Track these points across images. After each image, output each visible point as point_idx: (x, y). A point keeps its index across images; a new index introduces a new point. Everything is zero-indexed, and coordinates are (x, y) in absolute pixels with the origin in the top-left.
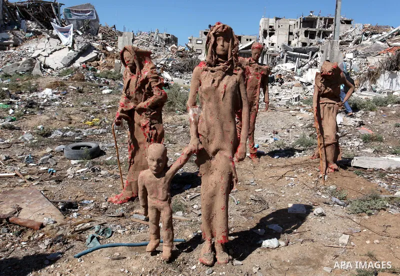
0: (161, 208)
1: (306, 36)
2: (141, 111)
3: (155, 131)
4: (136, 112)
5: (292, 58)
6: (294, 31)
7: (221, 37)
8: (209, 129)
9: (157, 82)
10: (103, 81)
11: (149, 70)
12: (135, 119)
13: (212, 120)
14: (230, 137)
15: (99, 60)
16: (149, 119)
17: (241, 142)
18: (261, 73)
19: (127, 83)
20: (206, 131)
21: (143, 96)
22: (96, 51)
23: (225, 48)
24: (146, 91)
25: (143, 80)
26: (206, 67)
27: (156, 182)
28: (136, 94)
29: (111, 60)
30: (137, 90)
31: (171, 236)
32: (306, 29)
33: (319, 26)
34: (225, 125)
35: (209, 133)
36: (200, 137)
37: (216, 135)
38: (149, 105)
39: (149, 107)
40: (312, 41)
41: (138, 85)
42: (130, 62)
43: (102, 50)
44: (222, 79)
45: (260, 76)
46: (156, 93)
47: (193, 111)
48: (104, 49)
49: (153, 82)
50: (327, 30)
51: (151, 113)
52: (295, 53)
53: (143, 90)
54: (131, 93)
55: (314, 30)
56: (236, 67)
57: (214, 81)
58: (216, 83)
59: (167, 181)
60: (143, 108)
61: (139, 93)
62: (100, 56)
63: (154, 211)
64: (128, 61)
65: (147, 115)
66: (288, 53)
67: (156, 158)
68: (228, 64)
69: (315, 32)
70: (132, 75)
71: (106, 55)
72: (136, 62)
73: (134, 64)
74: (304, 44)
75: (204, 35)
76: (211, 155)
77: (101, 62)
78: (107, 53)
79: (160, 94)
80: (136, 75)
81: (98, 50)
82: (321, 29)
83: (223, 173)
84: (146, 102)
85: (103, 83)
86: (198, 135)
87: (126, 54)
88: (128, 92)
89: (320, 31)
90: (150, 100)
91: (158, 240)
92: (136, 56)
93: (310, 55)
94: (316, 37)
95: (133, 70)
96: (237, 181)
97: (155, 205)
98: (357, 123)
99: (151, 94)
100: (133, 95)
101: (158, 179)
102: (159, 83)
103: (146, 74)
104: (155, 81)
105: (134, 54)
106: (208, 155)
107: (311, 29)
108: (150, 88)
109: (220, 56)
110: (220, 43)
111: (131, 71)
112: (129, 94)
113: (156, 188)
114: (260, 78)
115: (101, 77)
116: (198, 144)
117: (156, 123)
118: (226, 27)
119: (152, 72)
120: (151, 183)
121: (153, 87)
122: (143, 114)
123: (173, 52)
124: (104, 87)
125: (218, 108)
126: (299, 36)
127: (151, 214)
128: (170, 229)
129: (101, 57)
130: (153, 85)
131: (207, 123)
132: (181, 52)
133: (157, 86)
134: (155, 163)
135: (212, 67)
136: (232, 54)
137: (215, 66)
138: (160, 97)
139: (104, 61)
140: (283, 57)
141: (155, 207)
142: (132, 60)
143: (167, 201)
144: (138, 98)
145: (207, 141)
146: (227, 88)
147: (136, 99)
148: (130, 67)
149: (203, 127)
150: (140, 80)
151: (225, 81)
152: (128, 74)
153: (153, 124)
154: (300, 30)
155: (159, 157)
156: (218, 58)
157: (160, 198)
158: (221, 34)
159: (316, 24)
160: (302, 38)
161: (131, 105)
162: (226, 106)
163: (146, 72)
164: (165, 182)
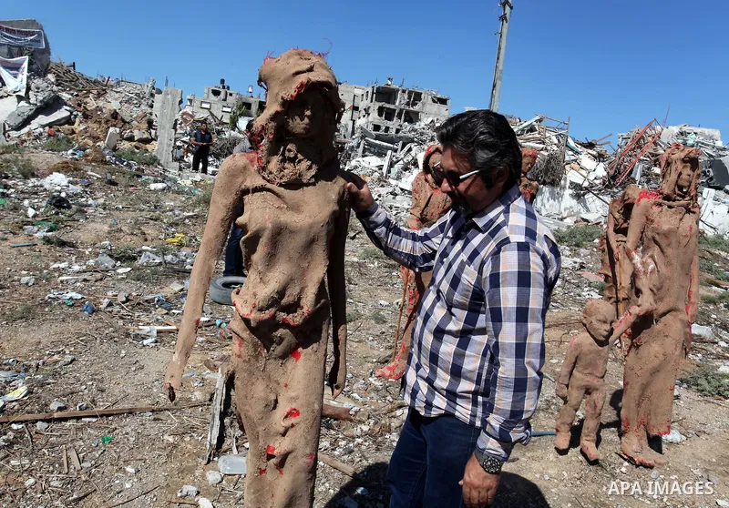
1: (380, 115)
5: (372, 149)
6: (362, 105)
7: (689, 164)
8: (662, 283)
13: (669, 271)
20: (659, 285)
22: (68, 108)
23: (691, 178)
27: (597, 352)
29: (95, 126)
32: (381, 104)
33: (400, 102)
35: (660, 289)
40: (389, 124)
43: (76, 106)
44: (682, 219)
48: (79, 105)
50: (411, 109)
52: (377, 142)
55: (392, 107)
58: (677, 224)
62: (76, 116)
66: (367, 141)
69: (395, 110)
71: (86, 117)
74: (377, 128)
75: (211, 94)
77: (78, 127)
78: (87, 112)
81: (70, 106)
82: (402, 107)
83: (679, 342)
89: (401, 110)
93: (400, 147)
94: (395, 118)
97: (589, 383)
98: (577, 265)
107: (388, 106)
110: (686, 171)
113: (596, 359)
123: (185, 120)
126: (369, 114)
129: (77, 119)
131: (662, 275)
134: (608, 326)
135: (668, 201)
137: (674, 200)
139: (82, 127)
140: (358, 147)
146: (693, 231)
149: (653, 280)
154: (371, 105)
157: (598, 375)
159: (395, 99)
160: (374, 116)
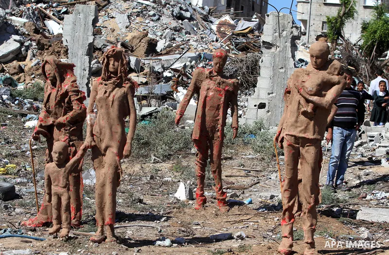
0: (62, 193)
2: (60, 126)
3: (74, 148)
4: (55, 128)
7: (112, 58)
8: (100, 130)
9: (78, 95)
10: (29, 105)
11: (70, 84)
12: (55, 136)
13: (104, 123)
14: (118, 136)
15: (24, 58)
16: (68, 135)
17: (127, 141)
18: (224, 89)
19: (47, 97)
20: (99, 131)
21: (63, 110)
22: (17, 37)
23: (116, 67)
24: (66, 105)
25: (63, 93)
26: (101, 81)
27: (58, 172)
28: (56, 108)
30: (56, 104)
31: (69, 219)
34: (113, 127)
35: (101, 134)
36: (95, 137)
37: (106, 135)
38: (68, 120)
39: (68, 122)
41: (58, 99)
42: (51, 75)
43: (31, 33)
44: (112, 91)
45: (223, 92)
46: (75, 106)
47: (90, 116)
48: (37, 31)
49: (72, 95)
51: (70, 129)
53: (63, 104)
54: (51, 107)
56: (125, 81)
57: (106, 92)
58: (107, 94)
59: (67, 171)
60: (62, 123)
61: (59, 107)
62: (28, 48)
63: (56, 197)
64: (49, 74)
65: (66, 131)
67: (58, 151)
68: (118, 79)
70: (53, 89)
71: (41, 47)
72: (57, 75)
73: (55, 78)
76: (103, 152)
77: (30, 63)
78: (44, 41)
79: (79, 108)
80: (57, 89)
83: (111, 165)
84: (65, 117)
85: (29, 109)
86: (92, 135)
87: (47, 67)
88: (48, 107)
90: (70, 114)
91: (59, 226)
92: (57, 69)
95: (54, 84)
96: (122, 173)
97: (57, 191)
99: (71, 109)
100: (52, 109)
101: (60, 169)
102: (79, 97)
103: (66, 87)
104: (75, 95)
105: (56, 66)
106: (101, 152)
108: (70, 102)
109: (111, 73)
110: (111, 63)
111: (52, 84)
112: (49, 108)
113: (58, 177)
114: (224, 95)
115: (25, 98)
116: (91, 142)
117: (75, 140)
118: (115, 51)
119: (72, 86)
120: (54, 172)
121: (73, 101)
122: (62, 130)
123: (223, 34)
124: (29, 116)
125: (108, 114)
127: (54, 200)
128: (68, 212)
129: (30, 53)
130: (72, 99)
131: (100, 126)
132: (244, 35)
133: (77, 100)
134: (57, 155)
135: (105, 81)
136: (121, 71)
137: (108, 81)
138: (79, 112)
139: (35, 61)
141: (56, 193)
142: (53, 73)
143: (67, 188)
144: (57, 112)
145: (99, 140)
146: (115, 98)
147: (56, 114)
148: (50, 80)
149: (96, 129)
150: (60, 93)
151: (114, 92)
152: (49, 87)
153: (73, 141)
155: (61, 150)
156: (110, 74)
157: (61, 185)
158: (112, 56)
161: (50, 121)
162: (114, 111)
163: (66, 86)
164: (65, 172)
